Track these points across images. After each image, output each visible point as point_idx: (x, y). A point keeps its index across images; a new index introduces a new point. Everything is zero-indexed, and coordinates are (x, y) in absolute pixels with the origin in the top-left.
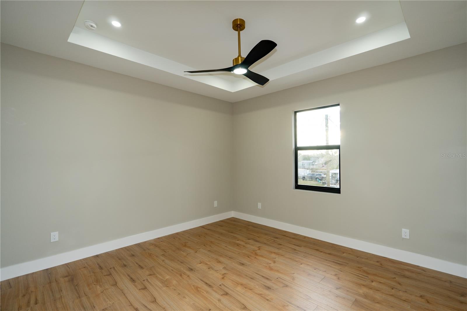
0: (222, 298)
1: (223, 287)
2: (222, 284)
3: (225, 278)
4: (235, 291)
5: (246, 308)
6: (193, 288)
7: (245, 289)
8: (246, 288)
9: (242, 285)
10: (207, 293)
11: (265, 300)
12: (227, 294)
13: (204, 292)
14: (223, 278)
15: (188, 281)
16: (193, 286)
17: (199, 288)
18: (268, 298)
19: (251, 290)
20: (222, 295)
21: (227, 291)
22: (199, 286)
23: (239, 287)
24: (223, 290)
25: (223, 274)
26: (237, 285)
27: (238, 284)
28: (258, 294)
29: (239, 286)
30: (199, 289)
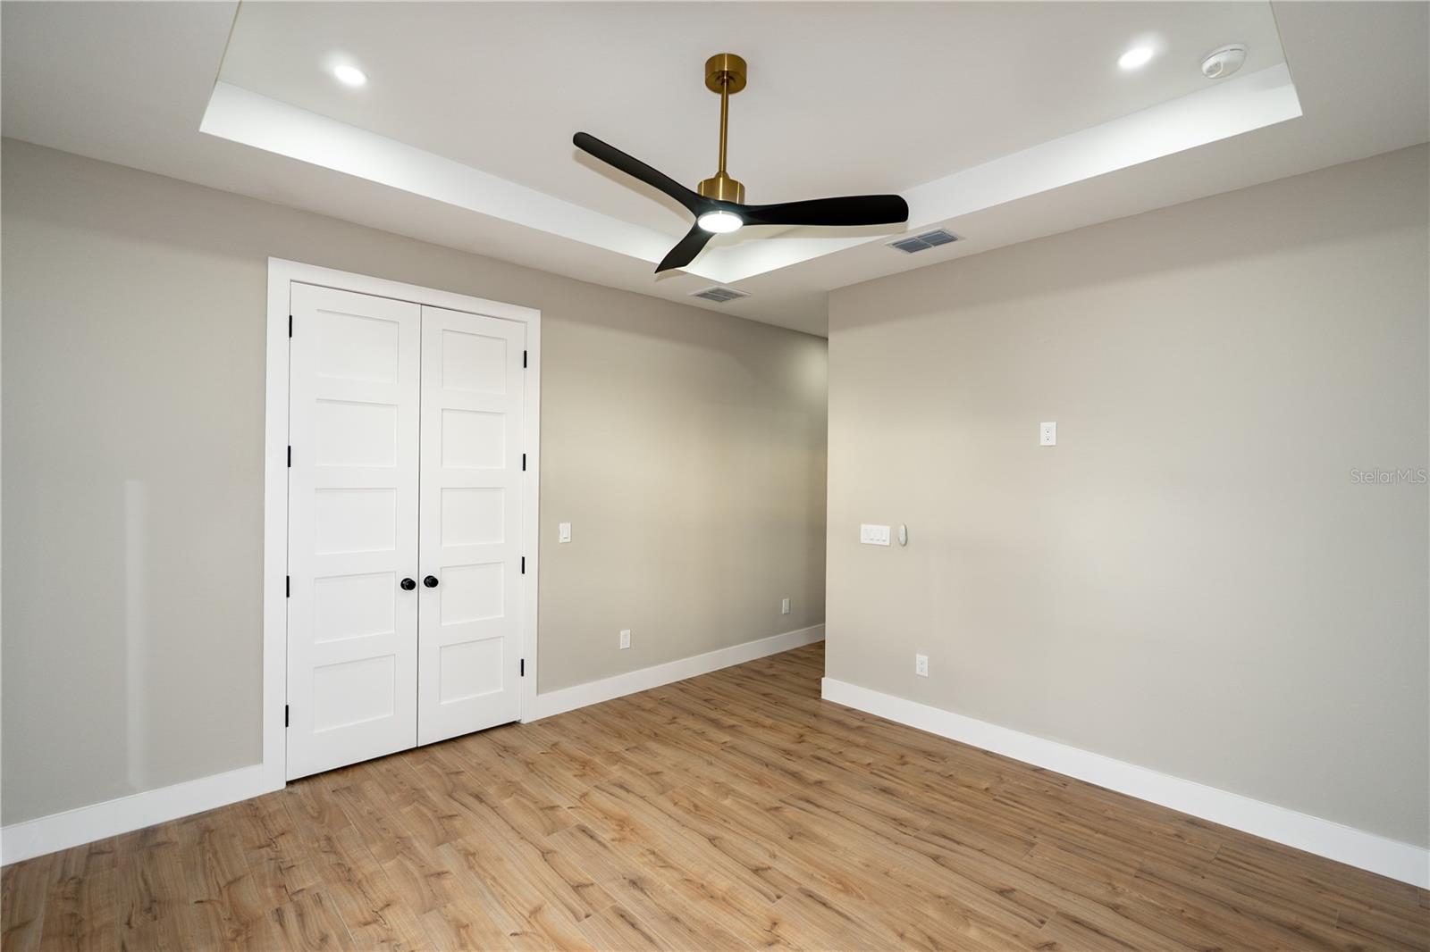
0: (768, 862)
1: (771, 892)
2: (774, 902)
3: (768, 925)
4: (735, 879)
5: (710, 840)
6: (860, 892)
7: (705, 884)
8: (702, 886)
9: (712, 897)
10: (812, 875)
11: (661, 854)
12: (757, 871)
13: (819, 877)
14: (775, 924)
15: (887, 912)
16: (864, 899)
17: (841, 891)
18: (652, 857)
19: (687, 880)
20: (769, 868)
21: (756, 877)
22: (841, 895)
23: (720, 890)
24: (769, 882)
25: (778, 942)
26: (727, 897)
27: (724, 899)
28: (672, 867)
29: (720, 893)
30: (840, 886)
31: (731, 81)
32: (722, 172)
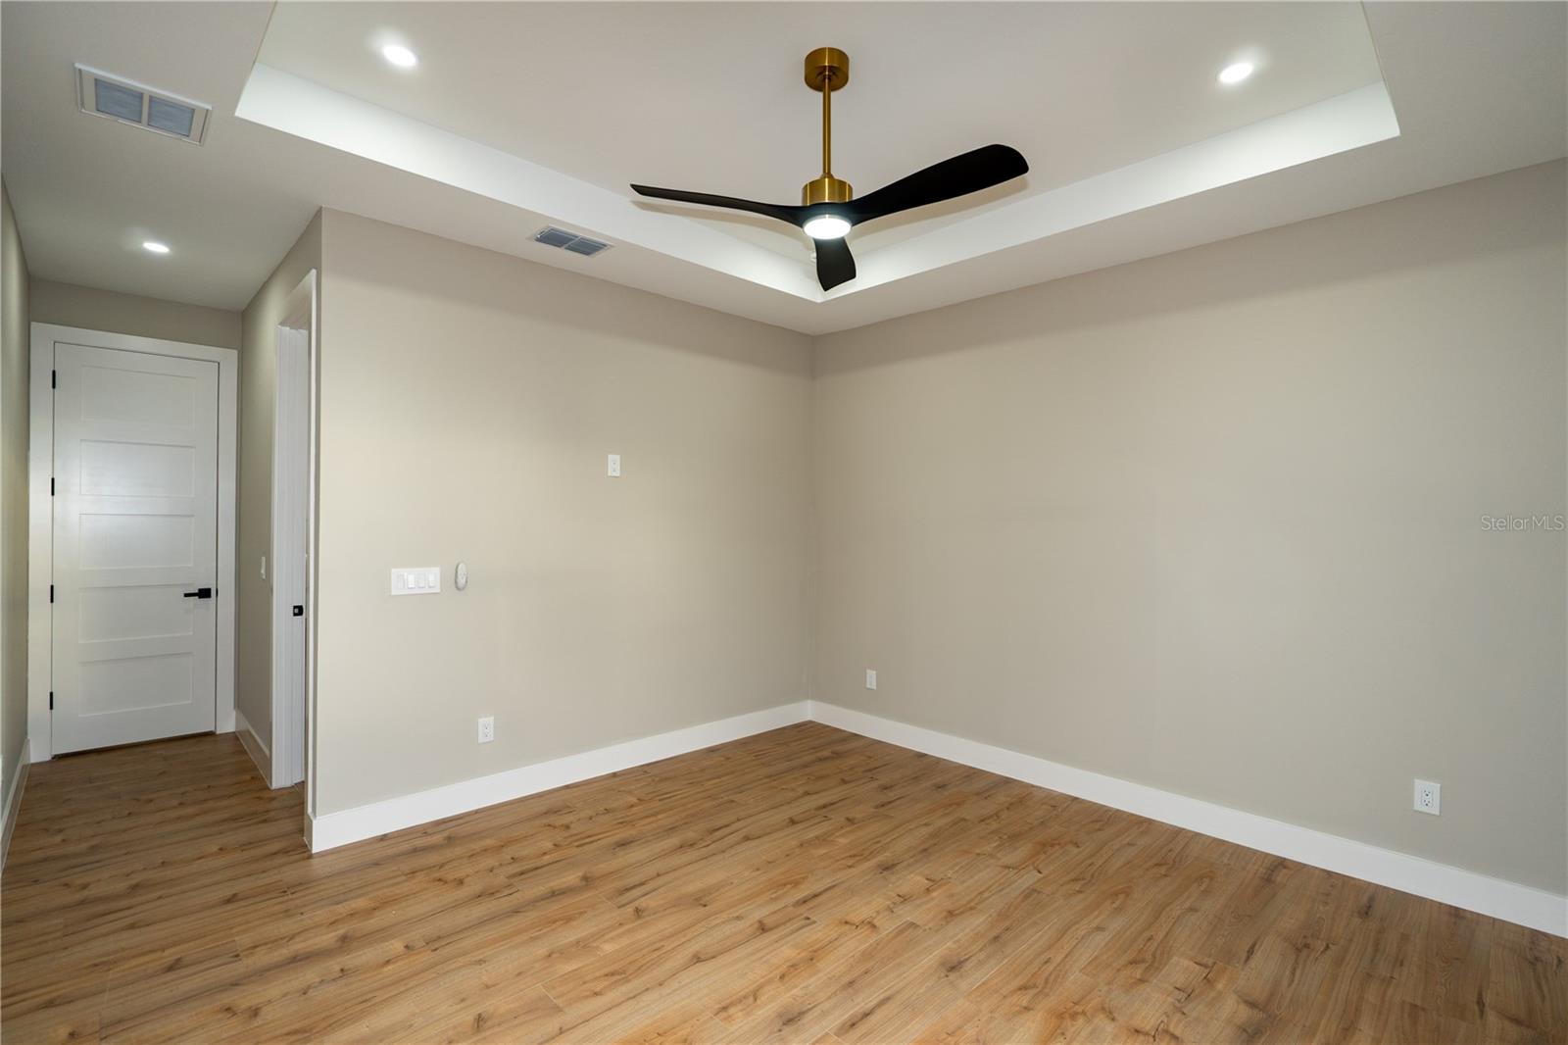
31: (834, 77)
32: (827, 173)
